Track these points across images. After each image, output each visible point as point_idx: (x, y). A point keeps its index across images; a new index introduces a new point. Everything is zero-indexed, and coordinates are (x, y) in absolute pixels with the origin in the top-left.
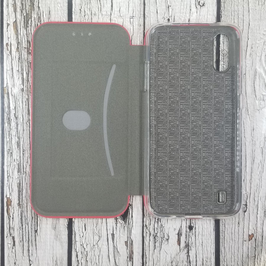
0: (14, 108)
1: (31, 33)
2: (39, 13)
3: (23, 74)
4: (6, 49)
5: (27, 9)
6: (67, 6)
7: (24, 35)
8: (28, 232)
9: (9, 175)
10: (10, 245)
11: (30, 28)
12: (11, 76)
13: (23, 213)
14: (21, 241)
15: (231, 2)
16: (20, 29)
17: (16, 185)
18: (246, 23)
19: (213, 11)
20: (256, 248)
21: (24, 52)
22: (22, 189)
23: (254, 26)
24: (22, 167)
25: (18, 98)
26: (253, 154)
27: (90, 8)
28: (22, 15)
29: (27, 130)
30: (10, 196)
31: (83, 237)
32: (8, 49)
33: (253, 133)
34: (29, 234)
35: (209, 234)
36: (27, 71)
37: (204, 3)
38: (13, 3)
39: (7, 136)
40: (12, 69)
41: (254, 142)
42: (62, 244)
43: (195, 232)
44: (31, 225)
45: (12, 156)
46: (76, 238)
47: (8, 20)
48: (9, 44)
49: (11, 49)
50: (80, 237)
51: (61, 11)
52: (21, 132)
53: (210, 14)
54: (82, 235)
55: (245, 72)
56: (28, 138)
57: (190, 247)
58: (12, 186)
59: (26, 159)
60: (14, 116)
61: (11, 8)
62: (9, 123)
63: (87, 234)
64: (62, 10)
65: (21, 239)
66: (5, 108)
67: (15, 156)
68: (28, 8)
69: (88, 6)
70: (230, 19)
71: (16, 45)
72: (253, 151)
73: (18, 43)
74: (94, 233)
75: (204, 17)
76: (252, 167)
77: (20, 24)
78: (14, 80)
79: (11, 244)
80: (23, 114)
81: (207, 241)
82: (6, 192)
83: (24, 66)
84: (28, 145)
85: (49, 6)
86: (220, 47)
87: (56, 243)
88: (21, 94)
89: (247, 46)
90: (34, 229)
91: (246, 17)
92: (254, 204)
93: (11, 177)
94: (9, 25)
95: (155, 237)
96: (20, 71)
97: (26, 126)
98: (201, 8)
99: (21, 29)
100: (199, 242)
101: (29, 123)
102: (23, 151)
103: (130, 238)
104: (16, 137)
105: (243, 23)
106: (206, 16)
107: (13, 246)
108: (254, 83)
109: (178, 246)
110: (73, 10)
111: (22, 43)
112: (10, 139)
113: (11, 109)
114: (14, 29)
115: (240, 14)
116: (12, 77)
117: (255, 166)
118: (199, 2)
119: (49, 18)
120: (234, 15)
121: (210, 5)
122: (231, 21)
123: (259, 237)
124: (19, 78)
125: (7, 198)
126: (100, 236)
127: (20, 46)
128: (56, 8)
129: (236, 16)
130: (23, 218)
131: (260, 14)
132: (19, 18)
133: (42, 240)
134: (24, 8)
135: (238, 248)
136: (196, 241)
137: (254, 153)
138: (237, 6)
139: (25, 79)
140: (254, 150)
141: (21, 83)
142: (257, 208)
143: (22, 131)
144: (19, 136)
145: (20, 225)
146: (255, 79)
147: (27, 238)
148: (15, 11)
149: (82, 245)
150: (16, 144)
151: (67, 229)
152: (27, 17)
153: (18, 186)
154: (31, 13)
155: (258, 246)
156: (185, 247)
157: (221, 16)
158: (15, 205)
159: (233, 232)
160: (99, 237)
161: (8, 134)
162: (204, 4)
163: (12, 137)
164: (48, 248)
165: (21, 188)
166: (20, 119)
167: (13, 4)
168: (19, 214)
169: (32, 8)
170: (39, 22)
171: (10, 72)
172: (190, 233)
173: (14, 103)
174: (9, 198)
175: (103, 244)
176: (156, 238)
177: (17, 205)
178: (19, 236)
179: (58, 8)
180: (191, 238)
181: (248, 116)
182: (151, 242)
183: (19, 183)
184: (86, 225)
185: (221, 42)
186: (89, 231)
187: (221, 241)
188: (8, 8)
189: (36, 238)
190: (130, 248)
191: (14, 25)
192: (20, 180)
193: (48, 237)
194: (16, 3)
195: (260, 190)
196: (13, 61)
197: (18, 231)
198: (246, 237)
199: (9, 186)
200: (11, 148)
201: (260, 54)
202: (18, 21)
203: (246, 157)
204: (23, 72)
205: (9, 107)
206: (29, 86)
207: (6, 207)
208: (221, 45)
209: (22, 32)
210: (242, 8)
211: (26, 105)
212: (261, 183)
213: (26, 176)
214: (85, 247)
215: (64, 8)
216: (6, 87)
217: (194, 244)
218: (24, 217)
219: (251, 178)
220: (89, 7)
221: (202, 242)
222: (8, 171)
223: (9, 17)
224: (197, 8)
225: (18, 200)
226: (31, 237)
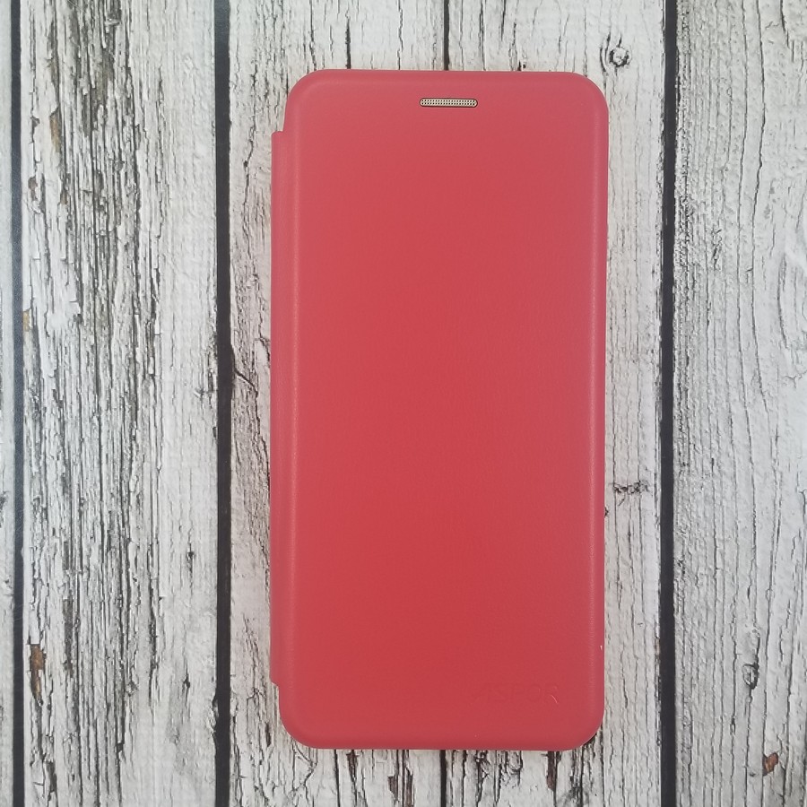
0: (52, 374)
1: (105, 147)
2: (128, 86)
3: (79, 271)
4: (29, 195)
5: (92, 73)
6: (213, 67)
7: (82, 154)
8: (97, 749)
9: (36, 576)
10: (40, 789)
11: (101, 131)
12: (45, 276)
13: (80, 692)
14: (74, 776)
15: (708, 54)
16: (72, 134)
17: (59, 606)
18: (754, 116)
19: (654, 80)
20: (786, 797)
21: (82, 204)
22: (78, 618)
23: (778, 125)
24: (78, 552)
25: (66, 345)
26: (777, 512)
27: (282, 71)
28: (76, 92)
29: (91, 440)
30: (41, 638)
31: (260, 763)
32: (34, 198)
33: (774, 448)
34: (100, 755)
35: (642, 754)
36: (92, 261)
37: (627, 57)
38: (50, 57)
39: (33, 457)
40: (48, 255)
41: (778, 476)
42: (198, 785)
43: (602, 749)
44: (106, 728)
45: (47, 518)
46: (241, 767)
47: (35, 108)
48: (38, 180)
49: (43, 195)
50: (253, 765)
51: (194, 81)
52: (75, 446)
53: (644, 91)
54: (257, 758)
55: (751, 264)
56: (96, 465)
57: (587, 794)
58: (46, 609)
59: (90, 527)
60: (52, 398)
61: (42, 70)
62: (39, 420)
63: (274, 756)
64: (198, 77)
65: (75, 771)
66: (24, 374)
67: (57, 517)
68: (95, 73)
69: (278, 64)
70: (706, 105)
71: (60, 183)
72: (777, 503)
73: (66, 178)
74: (296, 750)
75: (627, 97)
76: (772, 552)
77: (72, 120)
78: (52, 290)
79: (43, 785)
80: (79, 391)
81: (638, 776)
82: (30, 627)
83: (83, 247)
84: (95, 484)
85: (158, 65)
86: (674, 188)
87: (180, 782)
88: (73, 330)
89: (758, 186)
90: (113, 741)
91: (754, 99)
92: (780, 663)
93: (45, 583)
94: (39, 122)
95: (478, 765)
96: (71, 261)
97: (89, 429)
98: (616, 71)
99: (75, 135)
100: (614, 779)
101: (99, 419)
102: (81, 504)
103: (404, 766)
104: (59, 463)
105: (746, 117)
106: (634, 95)
107: (51, 791)
108: (778, 298)
109: (548, 791)
110: (232, 77)
111: (76, 178)
112: (40, 468)
113: (44, 376)
114: (53, 135)
115: (737, 88)
116: (48, 280)
117: (783, 548)
118: (612, 53)
119: (160, 103)
120: (717, 94)
121: (643, 62)
122: (709, 111)
123: (795, 761)
124: (68, 284)
125: (32, 646)
126: (314, 760)
127: (71, 186)
128: (181, 72)
129: (724, 94)
130: (80, 707)
131: (796, 87)
132: (69, 103)
133: (137, 774)
134: (84, 73)
135: (730, 796)
136: (603, 775)
137: (778, 508)
138: (728, 64)
139: (85, 287)
140: (778, 499)
141: (75, 299)
142: (788, 675)
143: (77, 443)
144: (67, 458)
145: (72, 727)
146: (781, 285)
147: (93, 769)
148: (56, 79)
149: (260, 787)
150: (59, 481)
151: (212, 739)
152: (91, 99)
153: (66, 609)
154: (105, 86)
155: (791, 791)
156: (571, 794)
157: (679, 94)
158: (56, 669)
159: (716, 749)
160: (311, 765)
161: (33, 453)
162: (628, 60)
163: (48, 462)
164: (157, 798)
165: (74, 614)
166: (71, 408)
167: (48, 61)
168: (69, 695)
169: (108, 72)
170: (128, 114)
171: (40, 266)
172: (585, 752)
173: (53, 360)
174: (39, 645)
175: (321, 787)
176: (483, 766)
177: (62, 668)
178: (67, 760)
179: (185, 73)
180: (590, 768)
181: (760, 398)
182: (468, 778)
183: (69, 602)
184: (272, 727)
185: (678, 174)
186: (280, 746)
187: (679, 777)
188: (35, 70)
189: (119, 767)
190: (405, 797)
191: (51, 122)
192: (70, 592)
193: (156, 765)
194: (60, 55)
195: (799, 622)
196: (49, 231)
197: (66, 745)
198: (755, 764)
199: (38, 611)
200: (45, 495)
201: (798, 208)
202: (65, 111)
203: (754, 522)
204: (80, 265)
205: (38, 371)
206: (98, 307)
207: (30, 673)
208: (677, 184)
209: (78, 142)
210: (740, 70)
211: (88, 365)
212: (800, 599)
213: (88, 579)
214: (268, 793)
215: (204, 73)
216: (28, 311)
217: (597, 786)
218: (83, 702)
219: (771, 585)
220: (278, 70)
221: (623, 780)
222: (34, 564)
223: (38, 99)
224: (604, 70)
225: (66, 652)
226: (105, 765)
